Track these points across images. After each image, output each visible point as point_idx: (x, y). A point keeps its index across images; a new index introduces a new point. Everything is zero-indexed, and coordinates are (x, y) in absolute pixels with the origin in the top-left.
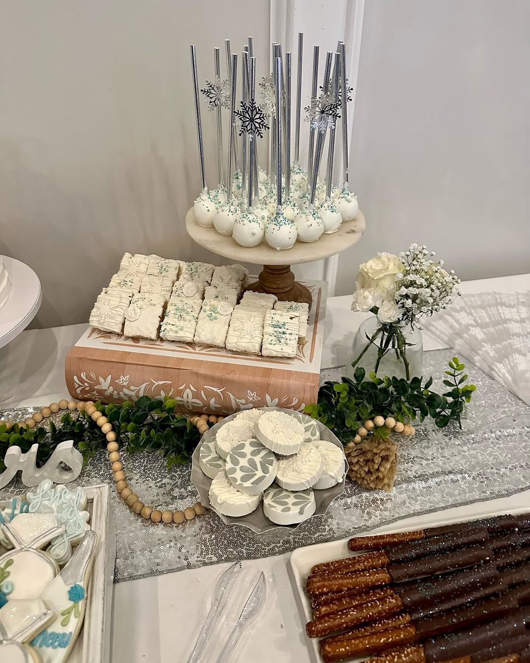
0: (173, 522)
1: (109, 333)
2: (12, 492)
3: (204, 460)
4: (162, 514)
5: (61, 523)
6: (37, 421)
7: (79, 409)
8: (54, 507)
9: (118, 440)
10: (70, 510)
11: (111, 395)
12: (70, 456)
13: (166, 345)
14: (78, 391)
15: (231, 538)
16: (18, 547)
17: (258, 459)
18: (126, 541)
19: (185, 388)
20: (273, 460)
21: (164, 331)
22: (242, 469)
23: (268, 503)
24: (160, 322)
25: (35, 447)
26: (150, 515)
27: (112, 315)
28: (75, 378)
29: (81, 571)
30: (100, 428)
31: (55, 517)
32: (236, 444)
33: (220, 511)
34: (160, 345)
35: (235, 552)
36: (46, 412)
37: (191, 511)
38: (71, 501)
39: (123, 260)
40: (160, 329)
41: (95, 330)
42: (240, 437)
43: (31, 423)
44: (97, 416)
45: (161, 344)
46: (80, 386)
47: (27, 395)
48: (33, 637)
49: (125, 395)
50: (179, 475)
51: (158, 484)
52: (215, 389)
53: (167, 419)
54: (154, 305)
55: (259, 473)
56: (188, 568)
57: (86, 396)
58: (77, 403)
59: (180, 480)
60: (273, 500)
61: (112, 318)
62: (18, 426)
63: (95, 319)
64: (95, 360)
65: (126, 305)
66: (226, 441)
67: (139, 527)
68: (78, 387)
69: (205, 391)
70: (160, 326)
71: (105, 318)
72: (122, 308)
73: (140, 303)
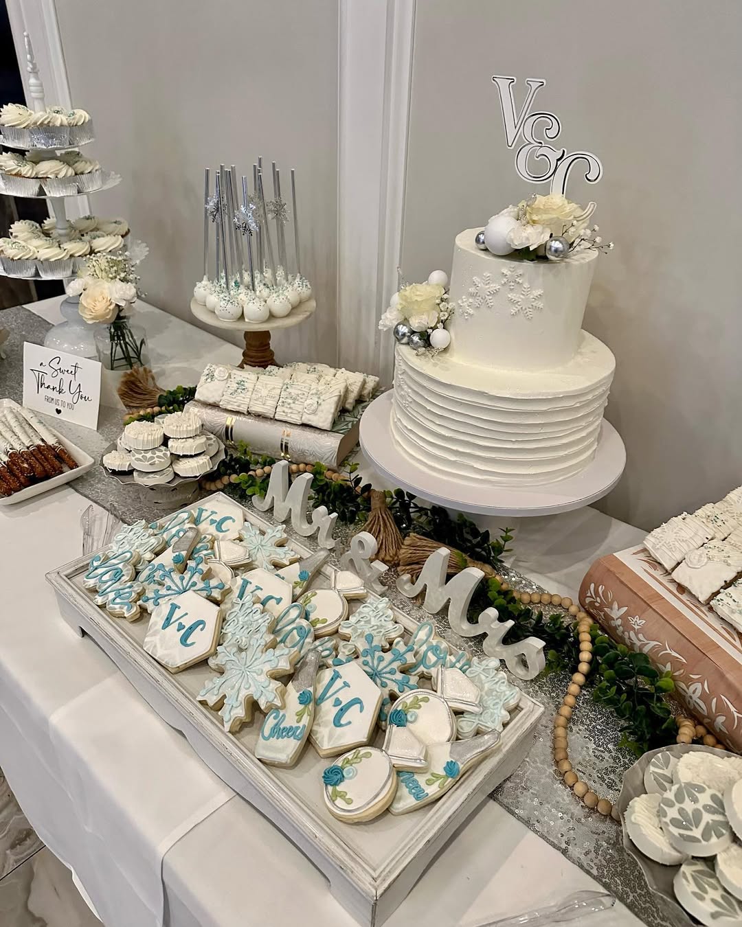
0: (582, 798)
1: (656, 564)
2: (470, 647)
3: (652, 769)
4: (577, 781)
5: (481, 703)
6: (532, 600)
7: (577, 618)
8: (487, 686)
9: (589, 676)
10: (497, 701)
11: (616, 628)
12: (534, 655)
13: (710, 618)
14: (588, 600)
15: (628, 872)
16: (439, 693)
17: (707, 818)
18: (528, 773)
19: (698, 681)
20: (723, 835)
21: (718, 600)
22: (681, 811)
23: (685, 871)
24: (722, 588)
25: (510, 623)
26: (566, 772)
27: (672, 546)
28: (592, 585)
29: (468, 756)
30: (579, 651)
31: (481, 695)
32: (697, 782)
33: (628, 828)
34: (704, 613)
35: (620, 887)
36: (546, 598)
37: (607, 805)
38: (503, 694)
39: (734, 492)
40: (716, 596)
41: (645, 550)
42: (710, 781)
43: (526, 598)
44: (585, 637)
45: (706, 613)
46: (592, 597)
47: (540, 570)
48: (403, 770)
49: (630, 638)
50: (625, 763)
51: (597, 753)
52: (733, 709)
53: (650, 696)
54: (729, 565)
55: (697, 833)
56: (562, 853)
57: (592, 610)
58: (580, 611)
59: (622, 768)
60: (693, 874)
61: (671, 550)
62: (512, 594)
63: (653, 540)
64: (622, 582)
65: (695, 545)
66: (690, 769)
67: (548, 773)
68: (590, 597)
69: (720, 701)
70: (718, 593)
71: (663, 545)
72: (688, 545)
73: (713, 553)
